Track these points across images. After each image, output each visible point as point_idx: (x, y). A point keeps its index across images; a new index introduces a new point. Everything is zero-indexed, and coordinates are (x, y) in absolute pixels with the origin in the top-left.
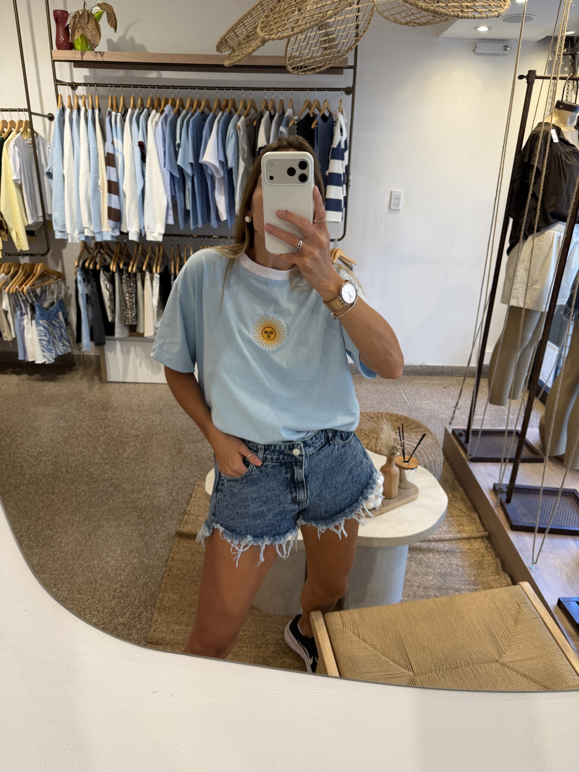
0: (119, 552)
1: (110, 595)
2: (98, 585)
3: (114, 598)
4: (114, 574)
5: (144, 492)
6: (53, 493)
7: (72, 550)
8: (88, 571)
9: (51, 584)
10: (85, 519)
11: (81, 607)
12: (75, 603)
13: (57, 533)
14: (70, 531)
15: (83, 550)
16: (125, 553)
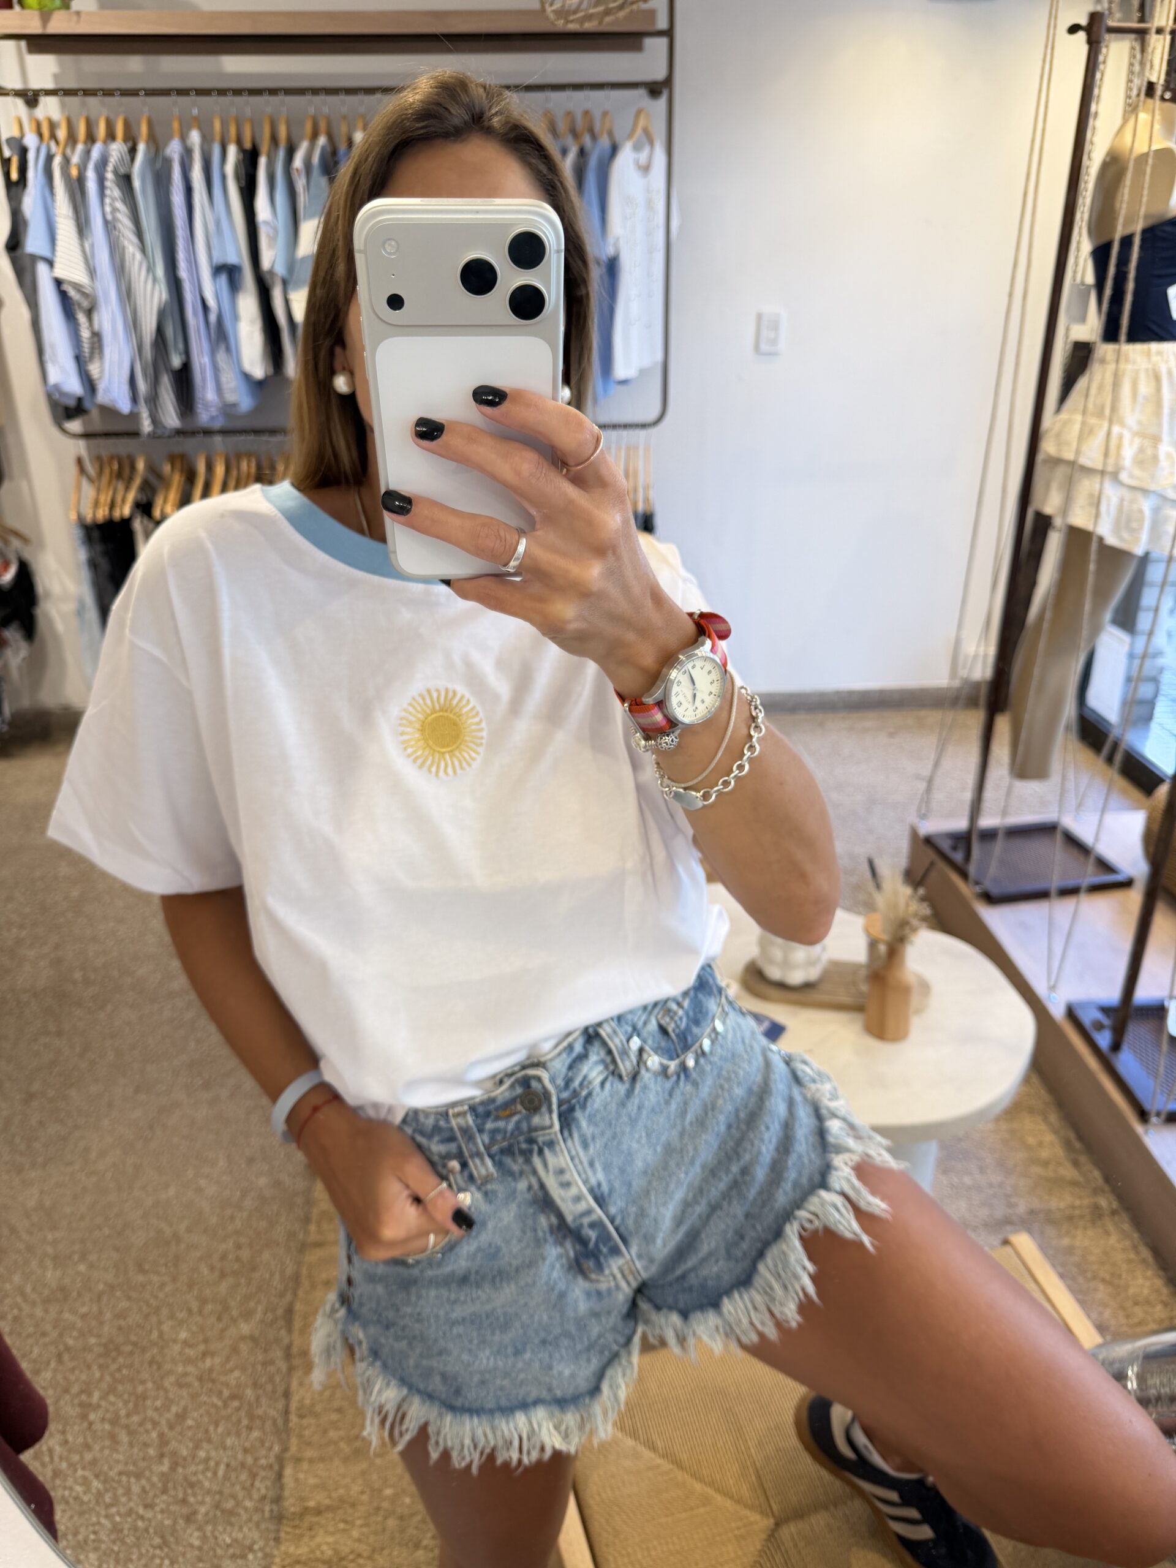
0: (222, 1163)
1: (212, 1268)
2: (183, 1246)
3: (223, 1275)
4: (217, 1216)
6: (59, 1034)
7: (115, 1165)
8: (157, 1215)
10: (137, 1090)
11: (148, 1305)
12: (134, 1295)
13: (76, 1127)
14: (106, 1122)
16: (239, 1166)
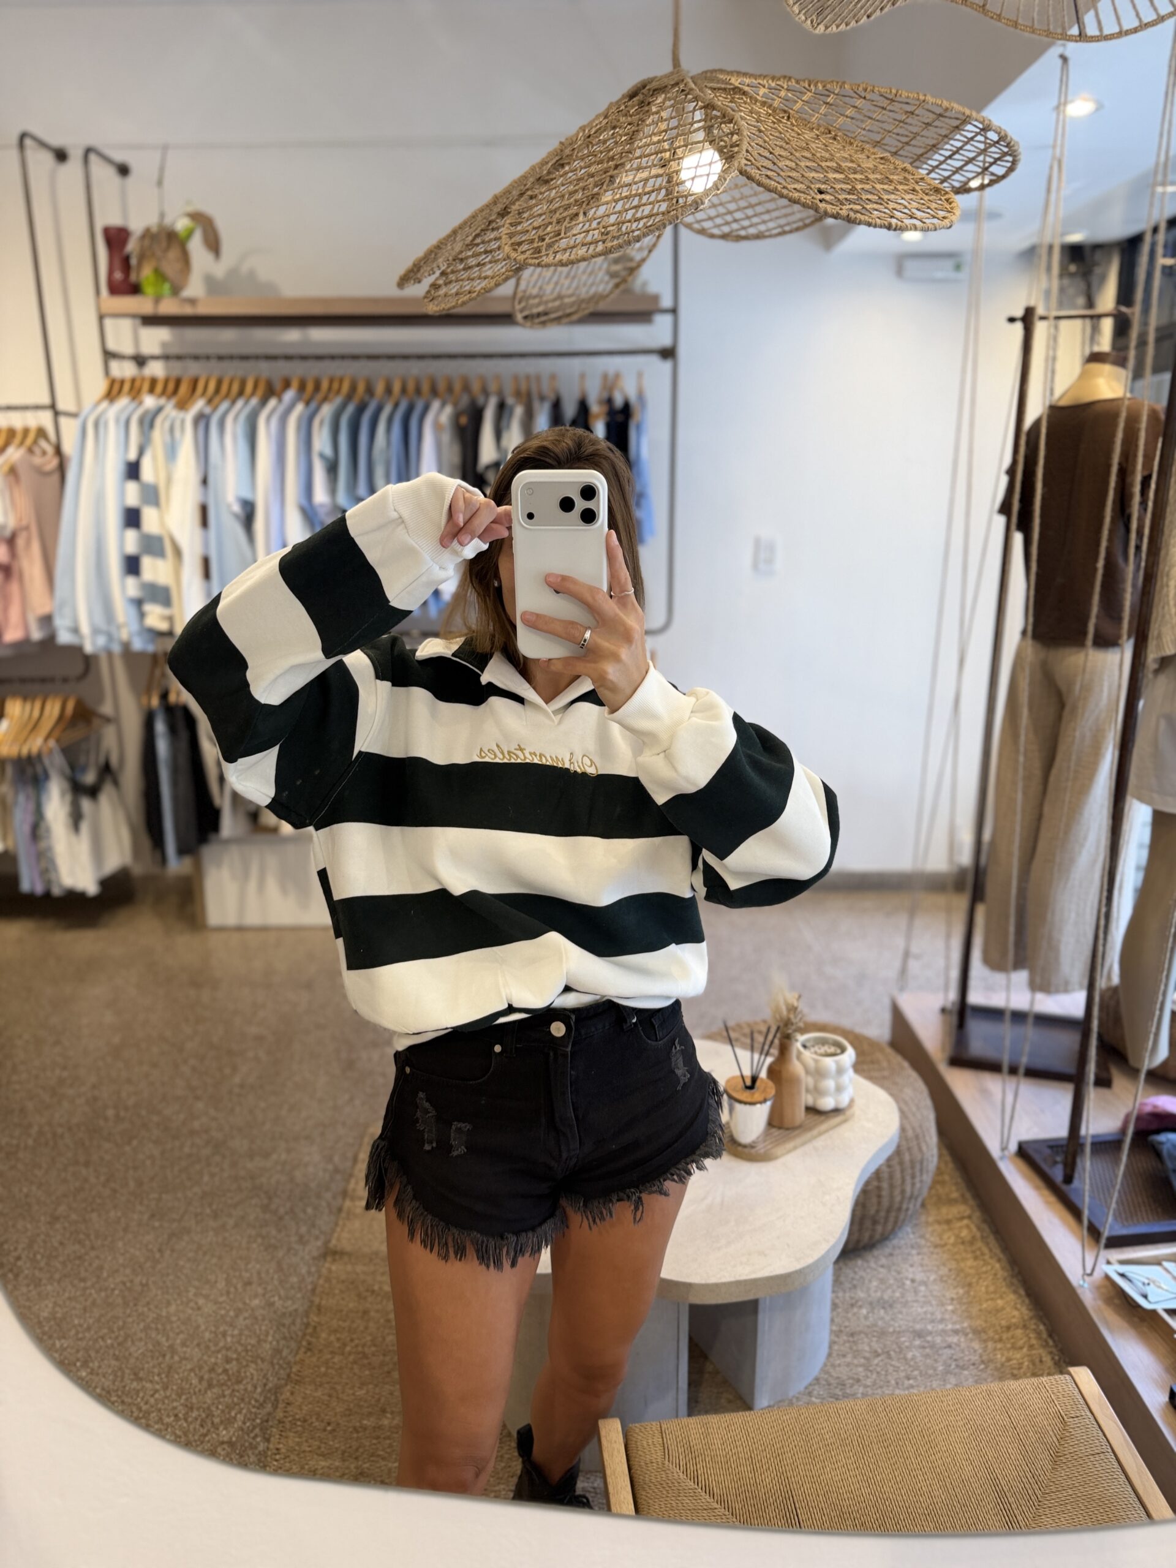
0: (221, 1285)
1: (201, 1379)
2: (176, 1358)
3: (210, 1386)
4: (211, 1332)
5: (274, 1157)
6: (87, 1164)
7: (124, 1283)
8: (157, 1329)
9: (78, 1360)
10: (153, 1216)
11: (140, 1409)
12: (128, 1400)
13: (93, 1248)
14: (120, 1244)
15: (147, 1285)
16: (236, 1288)
